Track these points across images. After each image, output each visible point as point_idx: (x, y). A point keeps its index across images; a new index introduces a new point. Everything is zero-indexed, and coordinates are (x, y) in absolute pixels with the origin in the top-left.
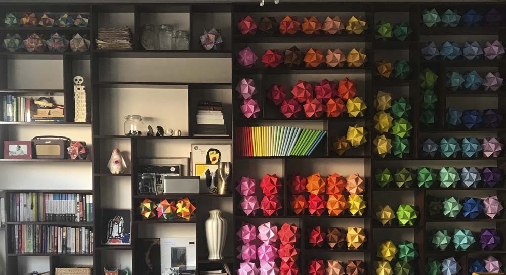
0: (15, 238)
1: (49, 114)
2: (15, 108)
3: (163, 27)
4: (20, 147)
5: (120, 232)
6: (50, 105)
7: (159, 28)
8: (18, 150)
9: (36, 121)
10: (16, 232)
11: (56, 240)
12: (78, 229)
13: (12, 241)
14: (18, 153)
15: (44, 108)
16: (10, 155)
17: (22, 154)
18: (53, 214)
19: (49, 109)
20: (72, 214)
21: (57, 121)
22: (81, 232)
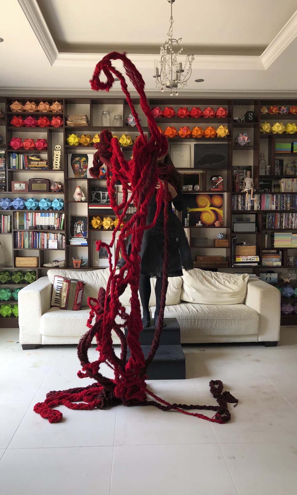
0: (18, 240)
1: (38, 165)
2: (17, 161)
3: (105, 113)
4: (21, 185)
5: (81, 230)
6: (38, 159)
7: (103, 113)
8: (20, 187)
9: (31, 169)
10: (19, 236)
11: (43, 241)
12: (56, 234)
13: (16, 241)
14: (20, 189)
15: (35, 161)
16: (15, 189)
17: (22, 189)
18: (41, 225)
19: (38, 162)
20: (52, 226)
21: (43, 169)
22: (58, 236)
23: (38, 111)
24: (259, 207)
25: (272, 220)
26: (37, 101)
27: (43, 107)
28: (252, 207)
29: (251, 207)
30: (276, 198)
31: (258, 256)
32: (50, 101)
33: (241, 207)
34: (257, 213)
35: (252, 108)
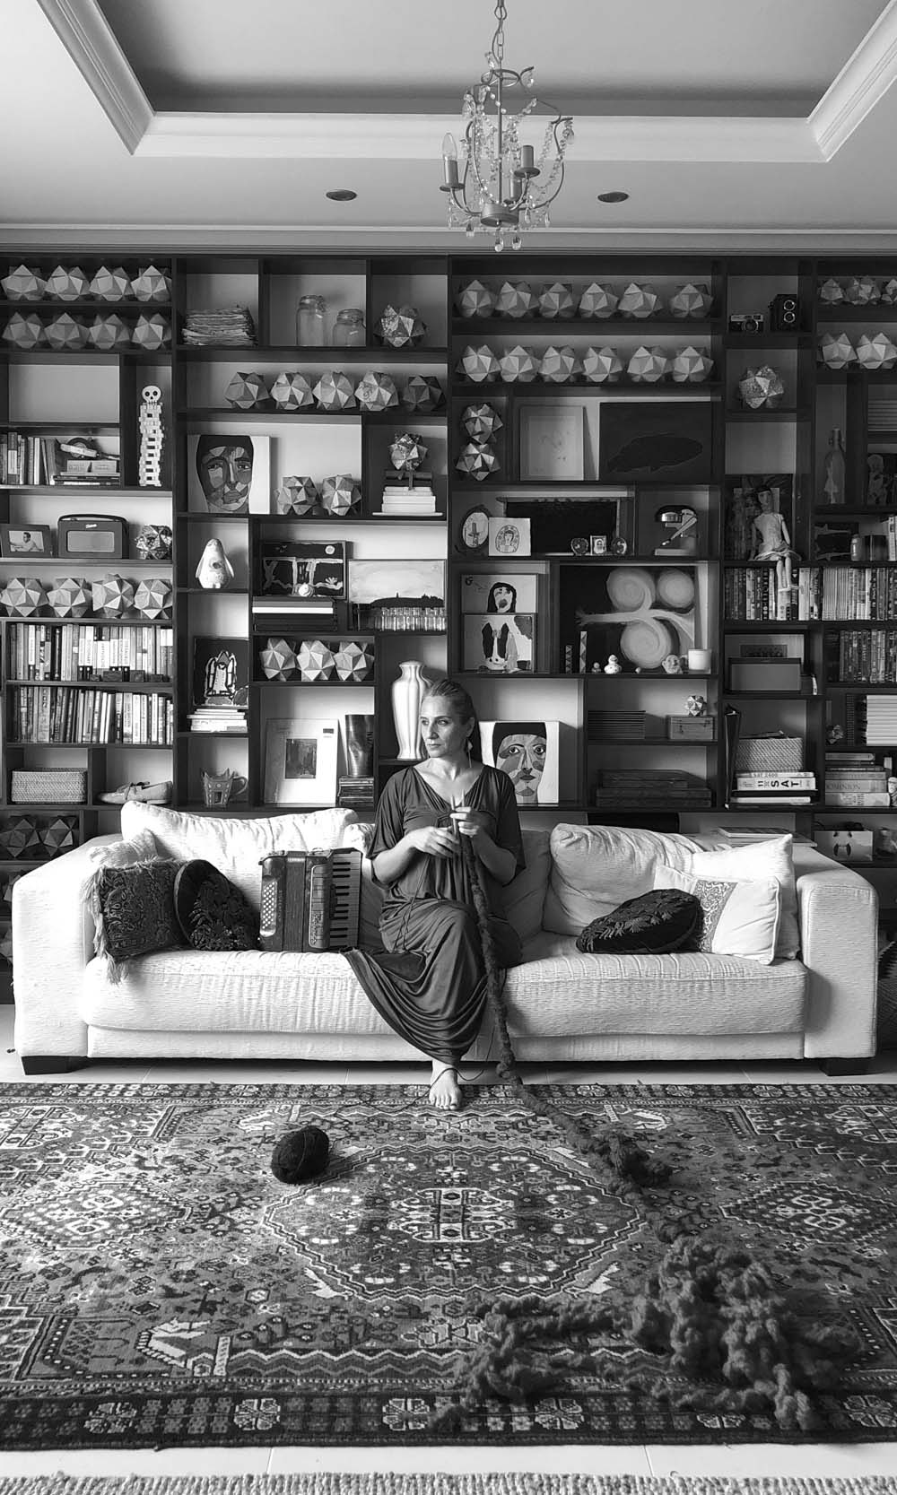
0: (19, 714)
1: (90, 471)
2: (23, 458)
3: (307, 301)
4: (29, 536)
5: (229, 683)
6: (92, 453)
7: (301, 304)
8: (26, 541)
9: (66, 483)
10: (23, 702)
12: (145, 696)
13: (16, 719)
14: (27, 547)
15: (80, 458)
16: (13, 550)
19: (89, 462)
21: (105, 485)
22: (151, 702)
23: (91, 297)
24: (816, 609)
25: (860, 653)
26: (88, 264)
27: (107, 284)
28: (793, 609)
29: (788, 609)
30: (872, 581)
31: (811, 774)
32: (130, 264)
33: (753, 610)
34: (808, 631)
35: (791, 284)
